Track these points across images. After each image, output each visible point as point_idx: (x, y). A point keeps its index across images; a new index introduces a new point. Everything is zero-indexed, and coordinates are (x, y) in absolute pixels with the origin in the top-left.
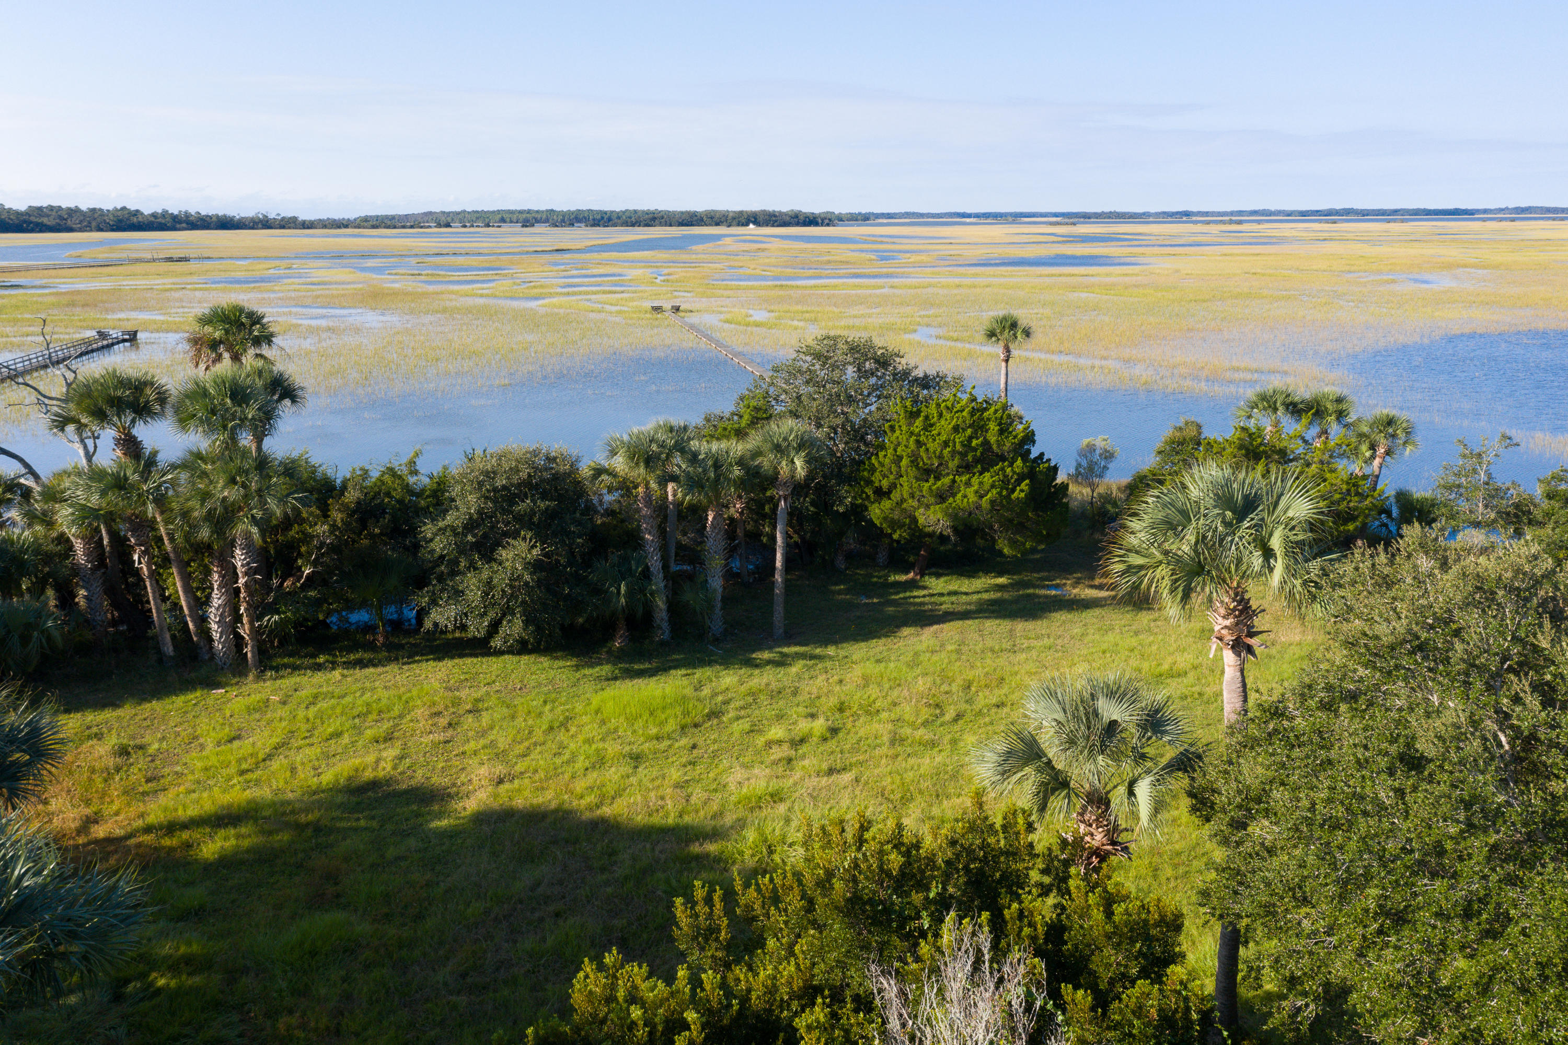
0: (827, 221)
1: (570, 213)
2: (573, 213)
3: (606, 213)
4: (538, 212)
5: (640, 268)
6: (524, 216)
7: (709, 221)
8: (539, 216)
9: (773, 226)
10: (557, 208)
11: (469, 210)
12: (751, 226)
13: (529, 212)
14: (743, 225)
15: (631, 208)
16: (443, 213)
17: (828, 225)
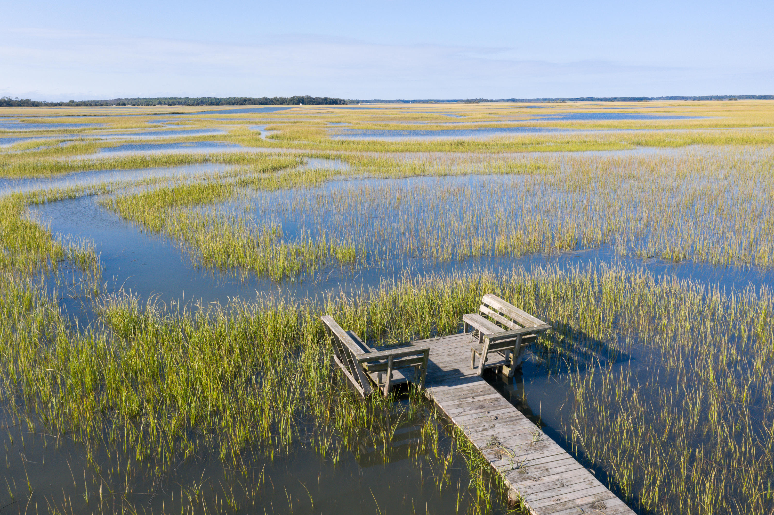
0: (342, 102)
1: (198, 99)
2: (200, 99)
3: (218, 99)
4: (180, 98)
5: (238, 124)
6: (172, 100)
7: (276, 102)
8: (180, 101)
9: (313, 104)
10: (191, 97)
11: (141, 97)
12: (301, 104)
13: (175, 98)
14: (296, 104)
15: (232, 97)
16: (126, 99)
17: (343, 104)
